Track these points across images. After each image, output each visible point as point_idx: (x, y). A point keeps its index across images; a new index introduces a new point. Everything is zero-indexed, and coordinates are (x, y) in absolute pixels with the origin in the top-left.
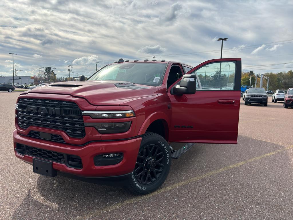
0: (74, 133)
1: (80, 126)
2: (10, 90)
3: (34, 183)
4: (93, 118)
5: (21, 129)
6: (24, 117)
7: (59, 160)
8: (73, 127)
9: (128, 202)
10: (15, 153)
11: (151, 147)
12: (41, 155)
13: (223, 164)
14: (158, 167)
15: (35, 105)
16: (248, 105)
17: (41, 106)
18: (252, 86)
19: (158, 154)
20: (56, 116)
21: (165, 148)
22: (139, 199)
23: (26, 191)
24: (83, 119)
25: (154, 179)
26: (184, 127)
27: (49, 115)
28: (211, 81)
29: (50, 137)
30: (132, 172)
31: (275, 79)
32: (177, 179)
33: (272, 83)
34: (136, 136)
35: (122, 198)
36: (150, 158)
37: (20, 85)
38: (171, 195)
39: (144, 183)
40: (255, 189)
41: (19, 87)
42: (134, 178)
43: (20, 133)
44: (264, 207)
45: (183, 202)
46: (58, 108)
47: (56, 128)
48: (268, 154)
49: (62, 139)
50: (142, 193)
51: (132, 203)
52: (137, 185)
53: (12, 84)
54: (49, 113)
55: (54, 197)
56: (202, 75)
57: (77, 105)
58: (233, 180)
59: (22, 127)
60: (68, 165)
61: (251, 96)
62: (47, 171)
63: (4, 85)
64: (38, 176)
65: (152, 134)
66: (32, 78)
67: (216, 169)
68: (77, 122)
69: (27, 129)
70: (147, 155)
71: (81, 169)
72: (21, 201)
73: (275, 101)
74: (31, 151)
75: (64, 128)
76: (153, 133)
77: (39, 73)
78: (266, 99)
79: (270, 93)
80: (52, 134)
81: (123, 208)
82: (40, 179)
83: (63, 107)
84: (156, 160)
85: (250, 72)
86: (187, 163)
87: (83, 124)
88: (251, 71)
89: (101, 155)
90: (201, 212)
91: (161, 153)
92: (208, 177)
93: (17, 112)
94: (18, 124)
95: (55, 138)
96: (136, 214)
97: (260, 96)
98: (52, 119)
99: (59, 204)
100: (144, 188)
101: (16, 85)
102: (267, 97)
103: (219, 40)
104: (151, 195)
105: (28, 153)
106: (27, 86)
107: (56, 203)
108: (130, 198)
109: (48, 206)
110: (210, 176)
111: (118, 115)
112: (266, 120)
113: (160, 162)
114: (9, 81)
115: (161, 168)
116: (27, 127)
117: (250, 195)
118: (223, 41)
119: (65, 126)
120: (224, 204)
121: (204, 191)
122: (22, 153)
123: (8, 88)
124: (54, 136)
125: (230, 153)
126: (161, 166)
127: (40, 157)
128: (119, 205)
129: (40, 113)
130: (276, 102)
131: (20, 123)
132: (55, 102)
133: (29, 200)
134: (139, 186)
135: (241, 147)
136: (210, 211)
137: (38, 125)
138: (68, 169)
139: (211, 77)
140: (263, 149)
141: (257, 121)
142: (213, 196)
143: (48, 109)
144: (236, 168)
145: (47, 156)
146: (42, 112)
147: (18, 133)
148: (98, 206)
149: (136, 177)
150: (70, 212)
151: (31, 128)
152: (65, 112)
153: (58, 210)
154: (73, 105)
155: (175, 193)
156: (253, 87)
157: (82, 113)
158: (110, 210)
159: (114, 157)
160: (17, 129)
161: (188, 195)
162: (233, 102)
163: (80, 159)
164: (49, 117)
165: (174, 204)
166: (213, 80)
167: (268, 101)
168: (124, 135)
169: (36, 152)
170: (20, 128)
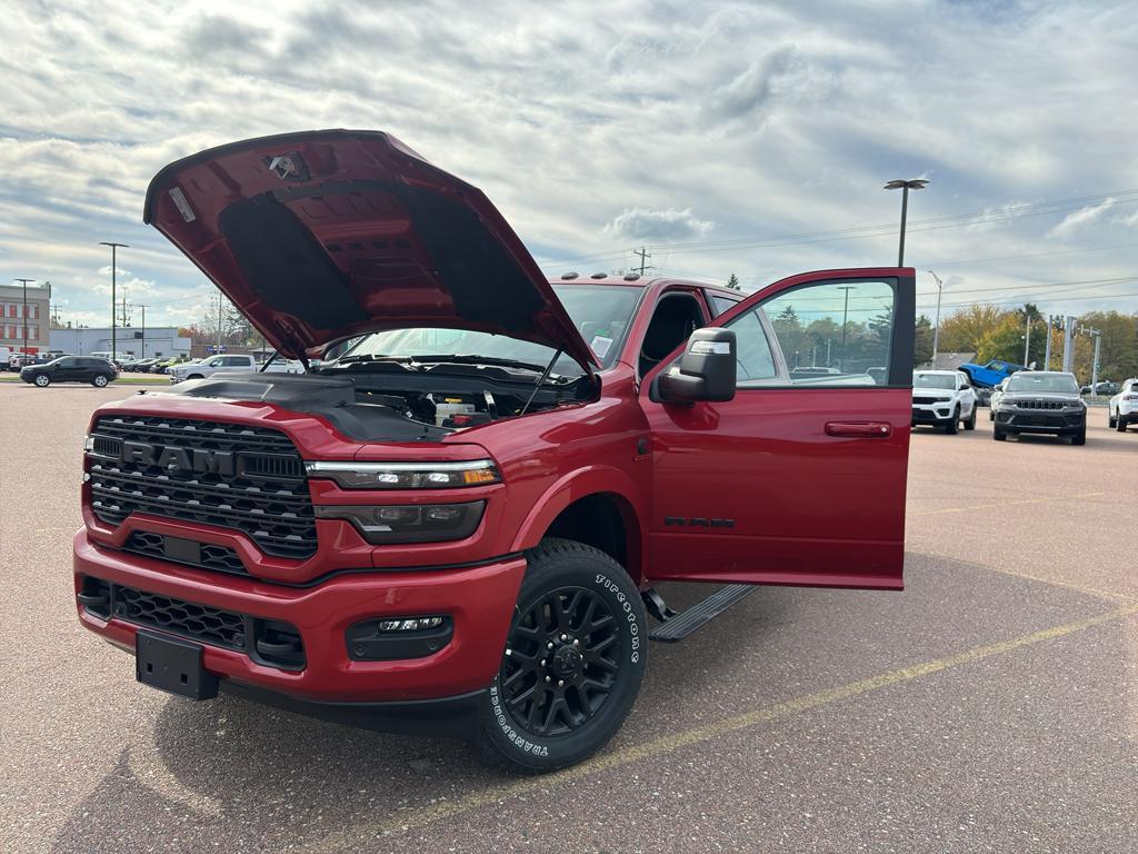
0: (278, 542)
1: (298, 515)
2: (101, 380)
3: (147, 723)
4: (343, 489)
5: (101, 524)
6: (112, 483)
7: (225, 637)
8: (274, 520)
9: (477, 801)
10: (80, 612)
11: (570, 595)
12: (168, 618)
13: (860, 665)
14: (596, 671)
15: (153, 439)
16: (1007, 438)
17: (197, 447)
18: (1034, 364)
19: (594, 624)
20: (221, 481)
21: (624, 602)
22: (519, 789)
23: (115, 753)
24: (308, 491)
25: (578, 719)
26: (700, 521)
27: (195, 475)
28: (868, 344)
29: (199, 555)
30: (494, 689)
31: (1129, 337)
32: (676, 718)
33: (1115, 351)
34: (506, 552)
35: (456, 784)
36: (564, 636)
37: (140, 362)
38: (642, 779)
39: (542, 729)
40: (966, 763)
41: (134, 369)
42: (498, 710)
43: (98, 539)
44: (987, 832)
45: (681, 804)
46: (225, 450)
47: (218, 521)
48: (1048, 633)
49: (238, 562)
50: (531, 768)
51: (492, 805)
52: (512, 735)
53: (108, 356)
54: (195, 469)
55: (212, 773)
56: (834, 321)
57: (290, 442)
58: (888, 729)
59: (103, 516)
60: (257, 655)
61: (1019, 405)
62: (184, 678)
63: (78, 361)
64: (163, 697)
65: (574, 548)
66: (184, 333)
67: (832, 687)
68: (291, 503)
69: (122, 525)
70: (555, 624)
71: (300, 673)
72: (92, 789)
73: (1120, 423)
74: (133, 606)
75: (244, 524)
76: (576, 544)
77: (209, 316)
78: (1080, 418)
79: (1106, 393)
80: (202, 544)
81: (458, 819)
82: (168, 712)
83: (243, 447)
84: (589, 647)
85: (1024, 310)
86: (722, 661)
87: (309, 511)
88: (1027, 306)
89: (374, 620)
90: (744, 844)
91: (607, 618)
92: (792, 715)
93: (89, 463)
94: (93, 508)
95: (213, 558)
96: (498, 842)
97: (1053, 406)
98: (206, 490)
99: (227, 802)
100: (540, 750)
101: (123, 360)
102: (1085, 408)
103: (893, 185)
104: (564, 777)
105: (121, 612)
106: (162, 364)
107: (217, 798)
108: (487, 786)
109: (186, 807)
110: (804, 712)
111: (437, 478)
112: (1069, 499)
113: (605, 653)
114: (99, 346)
115: (609, 676)
116: (121, 517)
117: (943, 787)
118: (909, 189)
119: (248, 516)
120: (838, 814)
121: (768, 763)
122: (102, 610)
123: (91, 373)
124: (210, 549)
125: (898, 626)
126: (610, 670)
127: (159, 626)
128: (441, 809)
129: (166, 468)
130: (1122, 429)
131: (99, 504)
132: (216, 431)
133: (120, 782)
134: (520, 742)
135: (944, 605)
136: (779, 840)
137: (157, 510)
138: (254, 671)
139: (869, 330)
140: (1033, 613)
141: (1033, 501)
142: (799, 784)
143: (191, 455)
144: (910, 683)
145: (186, 622)
146: (170, 466)
147: (92, 539)
148: (365, 812)
149: (508, 708)
150: (262, 828)
151: (135, 521)
152: (251, 464)
153: (219, 823)
154: (276, 441)
155: (659, 770)
156: (1036, 369)
157: (308, 469)
158: (405, 828)
159: (421, 629)
160: (88, 527)
161: (704, 781)
162: (884, 430)
163: (298, 636)
164: (195, 482)
165: (645, 812)
166: (875, 342)
167: (1088, 424)
168: (455, 549)
169: (149, 606)
170: (99, 522)
